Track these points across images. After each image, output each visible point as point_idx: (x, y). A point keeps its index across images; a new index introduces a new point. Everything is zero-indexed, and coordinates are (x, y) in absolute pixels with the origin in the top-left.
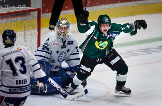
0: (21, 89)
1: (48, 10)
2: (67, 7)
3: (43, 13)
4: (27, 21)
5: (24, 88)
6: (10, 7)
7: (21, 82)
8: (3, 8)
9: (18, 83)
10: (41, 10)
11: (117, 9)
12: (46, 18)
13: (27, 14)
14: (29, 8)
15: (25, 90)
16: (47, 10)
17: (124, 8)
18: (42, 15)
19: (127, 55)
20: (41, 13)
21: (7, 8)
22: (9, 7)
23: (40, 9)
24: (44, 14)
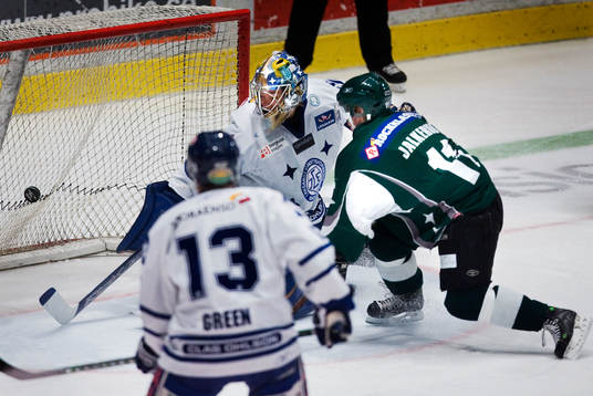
0: (222, 346)
1: (275, 17)
2: (344, 7)
3: (257, 28)
4: (199, 54)
5: (239, 343)
6: (138, 4)
7: (223, 320)
8: (113, 7)
9: (210, 324)
10: (252, 17)
11: (526, 12)
12: (271, 44)
13: (197, 30)
14: (206, 9)
15: (240, 350)
16: (272, 15)
17: (553, 9)
18: (253, 33)
19: (558, 181)
20: (252, 26)
21: (127, 7)
22: (134, 5)
23: (247, 13)
24: (263, 30)
